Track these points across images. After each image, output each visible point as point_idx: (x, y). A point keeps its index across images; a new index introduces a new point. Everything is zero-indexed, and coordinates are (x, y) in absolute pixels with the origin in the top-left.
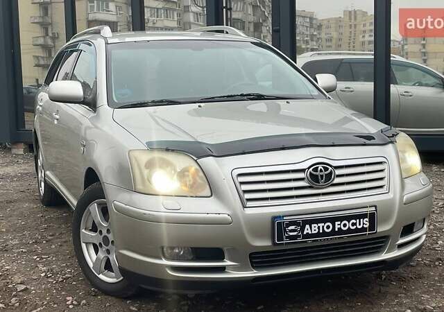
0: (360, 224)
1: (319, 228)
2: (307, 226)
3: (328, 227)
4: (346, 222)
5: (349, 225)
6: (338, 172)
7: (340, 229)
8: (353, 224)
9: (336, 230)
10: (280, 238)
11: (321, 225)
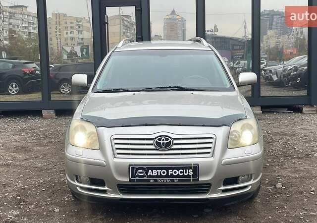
0: (186, 173)
1: (158, 172)
2: (150, 171)
3: (164, 173)
4: (177, 171)
5: (178, 172)
6: (175, 142)
7: (172, 174)
8: (181, 172)
9: (169, 174)
10: (133, 177)
11: (159, 171)
